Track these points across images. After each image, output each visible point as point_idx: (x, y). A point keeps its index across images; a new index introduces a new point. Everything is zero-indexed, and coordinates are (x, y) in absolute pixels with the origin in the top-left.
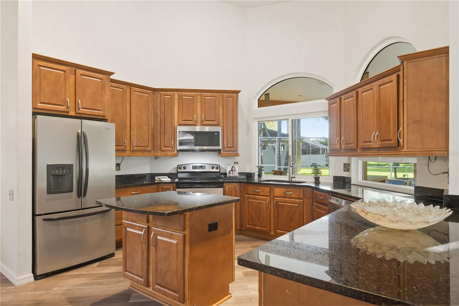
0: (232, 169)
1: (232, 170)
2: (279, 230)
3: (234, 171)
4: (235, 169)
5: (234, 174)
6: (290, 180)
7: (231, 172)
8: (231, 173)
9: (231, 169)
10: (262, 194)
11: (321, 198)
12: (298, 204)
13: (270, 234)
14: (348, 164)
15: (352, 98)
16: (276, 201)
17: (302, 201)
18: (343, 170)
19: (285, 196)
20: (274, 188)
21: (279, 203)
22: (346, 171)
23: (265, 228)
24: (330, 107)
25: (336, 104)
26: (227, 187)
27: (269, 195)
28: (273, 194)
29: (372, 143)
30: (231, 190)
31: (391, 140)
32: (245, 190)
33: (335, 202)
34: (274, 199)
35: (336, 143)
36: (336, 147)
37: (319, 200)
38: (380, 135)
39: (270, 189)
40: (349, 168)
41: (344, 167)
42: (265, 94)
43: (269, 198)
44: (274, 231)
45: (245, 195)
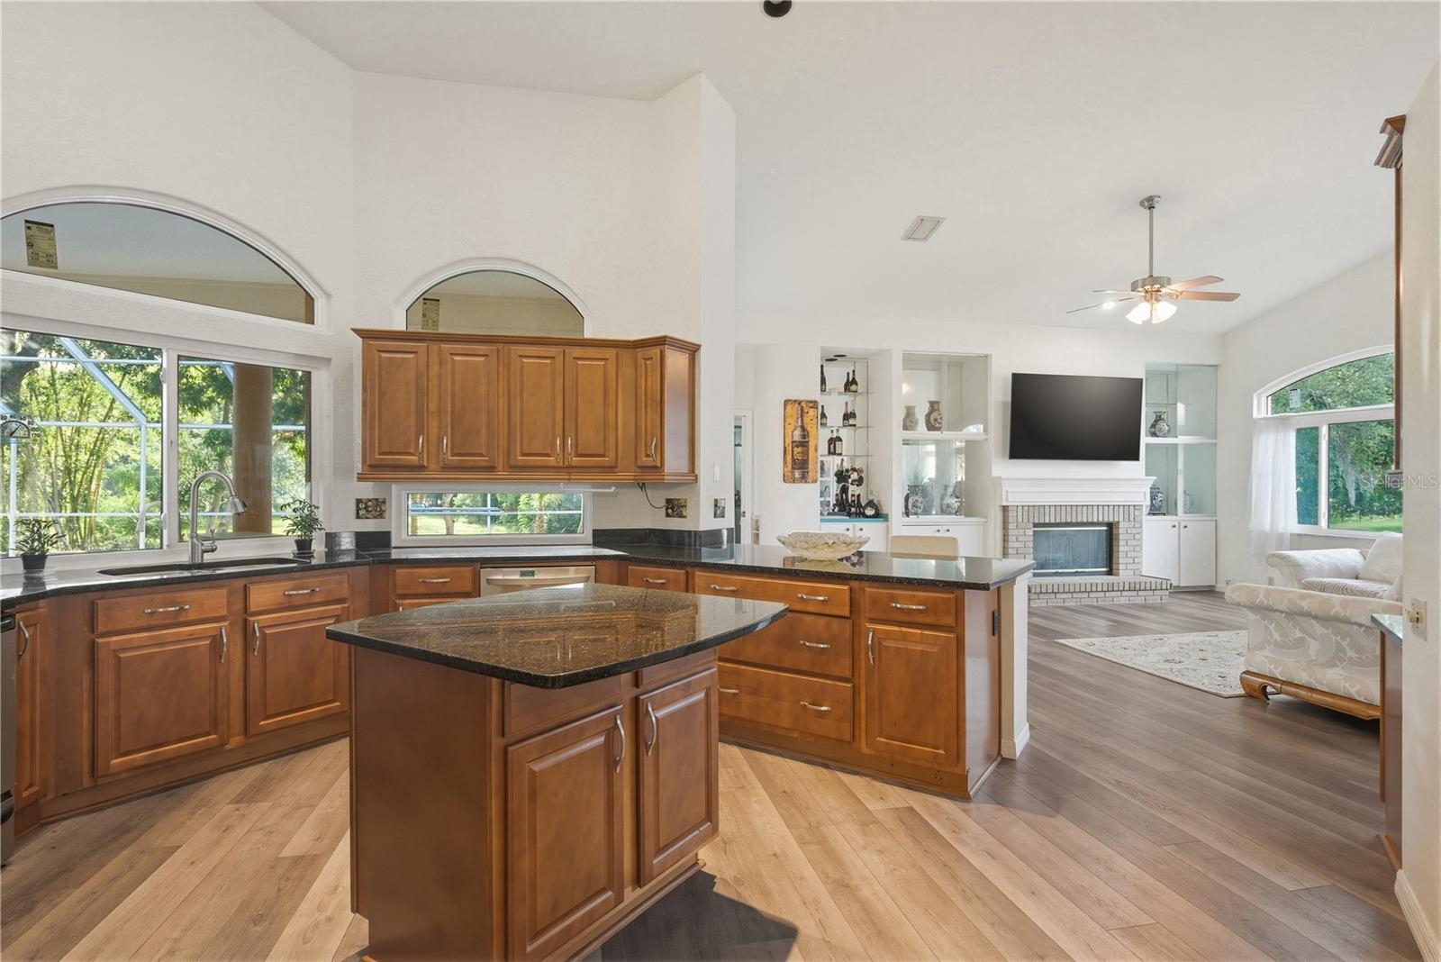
2: (267, 718)
6: (197, 562)
10: (192, 616)
11: (440, 580)
12: (334, 616)
13: (228, 747)
14: (377, 500)
15: (482, 359)
16: (259, 628)
17: (346, 605)
18: (355, 516)
19: (290, 603)
20: (245, 586)
21: (268, 631)
22: (367, 518)
23: (208, 734)
24: (380, 356)
25: (411, 356)
26: (21, 623)
27: (225, 613)
28: (239, 606)
29: (551, 457)
30: (31, 631)
31: (603, 456)
32: (101, 618)
33: (517, 577)
34: (245, 622)
35: (412, 450)
36: (414, 459)
37: (422, 590)
38: (576, 445)
39: (230, 594)
40: (381, 510)
41: (358, 509)
42: (27, 221)
43: (226, 623)
44: (246, 731)
45: (100, 640)
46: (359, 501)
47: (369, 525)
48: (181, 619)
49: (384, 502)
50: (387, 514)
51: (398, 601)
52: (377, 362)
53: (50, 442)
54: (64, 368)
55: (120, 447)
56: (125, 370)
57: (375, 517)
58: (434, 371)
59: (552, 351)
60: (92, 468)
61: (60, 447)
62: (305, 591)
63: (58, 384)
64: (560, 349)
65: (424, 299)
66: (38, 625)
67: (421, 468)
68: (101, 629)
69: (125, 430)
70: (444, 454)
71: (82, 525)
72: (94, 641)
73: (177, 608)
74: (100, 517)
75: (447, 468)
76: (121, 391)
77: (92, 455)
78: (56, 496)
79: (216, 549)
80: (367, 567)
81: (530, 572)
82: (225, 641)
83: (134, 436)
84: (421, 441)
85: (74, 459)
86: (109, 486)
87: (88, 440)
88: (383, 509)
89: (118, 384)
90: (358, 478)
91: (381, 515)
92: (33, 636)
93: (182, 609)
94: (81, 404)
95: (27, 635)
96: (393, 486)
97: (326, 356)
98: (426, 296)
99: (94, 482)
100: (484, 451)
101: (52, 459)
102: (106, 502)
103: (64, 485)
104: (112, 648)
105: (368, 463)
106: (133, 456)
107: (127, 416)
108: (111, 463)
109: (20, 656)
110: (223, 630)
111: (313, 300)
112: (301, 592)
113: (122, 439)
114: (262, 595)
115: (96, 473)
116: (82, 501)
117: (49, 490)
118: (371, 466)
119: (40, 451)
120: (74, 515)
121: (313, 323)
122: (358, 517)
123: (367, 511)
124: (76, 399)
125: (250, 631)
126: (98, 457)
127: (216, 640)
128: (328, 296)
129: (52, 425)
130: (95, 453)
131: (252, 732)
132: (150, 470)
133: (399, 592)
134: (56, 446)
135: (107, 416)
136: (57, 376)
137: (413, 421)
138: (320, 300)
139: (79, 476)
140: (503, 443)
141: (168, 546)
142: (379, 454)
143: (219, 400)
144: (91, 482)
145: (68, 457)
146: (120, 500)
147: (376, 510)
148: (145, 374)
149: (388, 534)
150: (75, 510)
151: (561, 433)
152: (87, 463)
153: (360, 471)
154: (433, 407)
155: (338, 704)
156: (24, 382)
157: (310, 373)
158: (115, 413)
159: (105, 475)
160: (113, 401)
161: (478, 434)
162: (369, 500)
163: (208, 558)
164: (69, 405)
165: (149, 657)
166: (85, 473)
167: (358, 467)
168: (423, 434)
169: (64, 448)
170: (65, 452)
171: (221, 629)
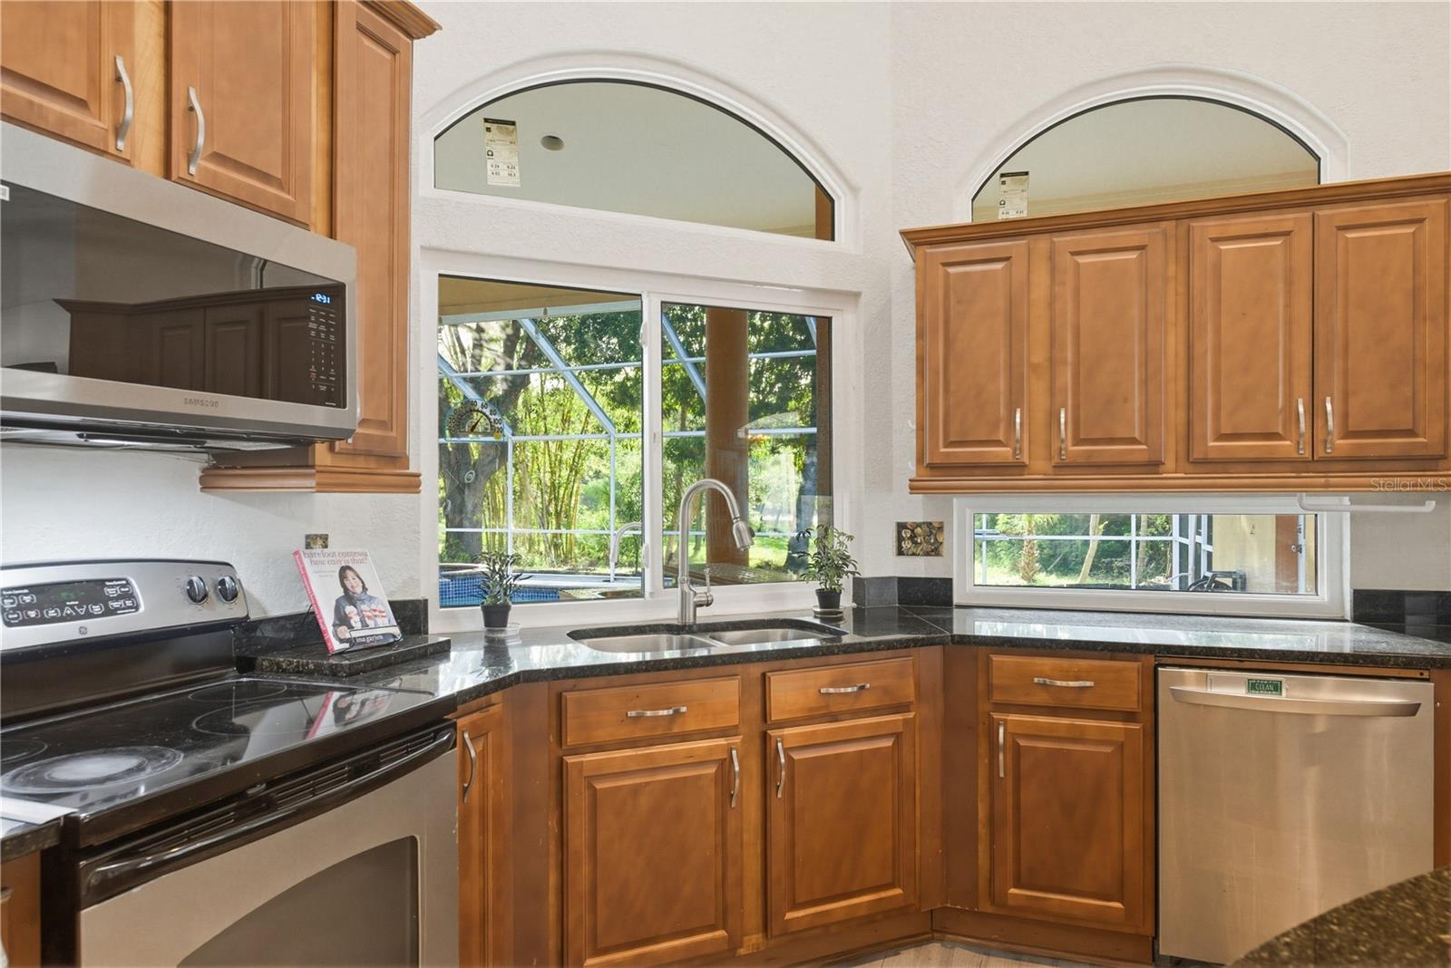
0: (343, 585)
1: (349, 597)
2: (795, 906)
3: (362, 601)
4: (364, 589)
5: (369, 622)
6: (690, 620)
7: (349, 609)
8: (356, 621)
9: (341, 593)
10: (691, 726)
11: (1072, 684)
12: (892, 735)
13: (742, 951)
14: (929, 524)
15: (1133, 256)
16: (785, 750)
17: (911, 715)
18: (895, 550)
19: (827, 706)
20: (764, 675)
21: (796, 756)
22: (914, 554)
23: (712, 928)
24: (947, 274)
25: (999, 266)
26: (466, 736)
27: (736, 722)
28: (755, 709)
29: (1285, 440)
30: (480, 747)
31: (1411, 433)
32: (571, 723)
33: (1241, 692)
34: (765, 737)
35: (1001, 437)
36: (1002, 453)
37: (1041, 698)
38: (1345, 416)
39: (744, 689)
40: (936, 540)
41: (900, 539)
42: (486, 120)
43: (737, 740)
44: (766, 928)
45: (570, 760)
46: (901, 526)
47: (918, 567)
48: (676, 729)
49: (941, 528)
50: (944, 550)
51: (996, 716)
52: (941, 283)
53: (540, 458)
54: (550, 385)
55: (592, 463)
56: (596, 381)
57: (927, 554)
58: (1040, 292)
59: (1288, 219)
60: (572, 484)
61: (548, 464)
62: (849, 690)
63: (546, 398)
64: (1305, 215)
65: (1002, 175)
66: (490, 735)
67: (1017, 468)
68: (571, 740)
69: (598, 445)
70: (1063, 441)
71: (564, 540)
72: (562, 760)
73: (671, 712)
74: (578, 533)
75: (1063, 467)
76: (595, 402)
77: (571, 471)
78: (545, 512)
79: (712, 600)
80: (939, 648)
81: (1269, 683)
82: (737, 769)
83: (605, 449)
84: (1018, 420)
85: (557, 475)
86: (585, 501)
87: (568, 455)
88: (940, 540)
89: (592, 394)
90: (911, 488)
91: (935, 551)
92: (483, 755)
93: (677, 712)
94: (564, 421)
95: (473, 754)
96: (955, 500)
97: (855, 290)
98: (1003, 170)
99: (573, 498)
100: (1137, 435)
101: (542, 475)
102: (582, 517)
103: (550, 501)
104: (586, 774)
105: (927, 461)
106: (604, 471)
107: (599, 429)
108: (587, 478)
109: (465, 790)
110: (734, 752)
111: (832, 201)
112: (842, 690)
113: (595, 454)
114: (789, 691)
115: (575, 489)
116: (563, 516)
117: (540, 506)
118: (932, 467)
119: (533, 467)
120: (558, 531)
121: (833, 239)
122: (900, 552)
123: (915, 543)
124: (559, 417)
125: (771, 753)
126: (576, 473)
127: (725, 765)
128: (854, 190)
129: (539, 440)
130: (575, 469)
131: (775, 932)
132: (618, 486)
133: (997, 697)
134: (545, 463)
135: (584, 431)
136: (545, 392)
137: (1002, 384)
138: (843, 200)
139: (562, 492)
140: (1176, 416)
141: (652, 594)
142: (945, 447)
143: (677, 407)
144: (571, 497)
145: (553, 473)
146: (595, 516)
147: (928, 542)
148: (614, 383)
149: (948, 583)
150: (558, 527)
151: (1307, 390)
152: (568, 479)
153: (913, 476)
154: (1039, 356)
155: (898, 891)
156: (520, 401)
157: (830, 319)
158: (589, 428)
159: (581, 491)
160: (589, 414)
161: (1126, 400)
162: (919, 525)
163: (704, 615)
164: (554, 421)
165: (636, 791)
166: (566, 489)
167: (909, 468)
168: (1020, 406)
169: (551, 464)
170: (551, 468)
171: (731, 749)
